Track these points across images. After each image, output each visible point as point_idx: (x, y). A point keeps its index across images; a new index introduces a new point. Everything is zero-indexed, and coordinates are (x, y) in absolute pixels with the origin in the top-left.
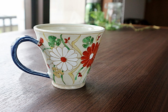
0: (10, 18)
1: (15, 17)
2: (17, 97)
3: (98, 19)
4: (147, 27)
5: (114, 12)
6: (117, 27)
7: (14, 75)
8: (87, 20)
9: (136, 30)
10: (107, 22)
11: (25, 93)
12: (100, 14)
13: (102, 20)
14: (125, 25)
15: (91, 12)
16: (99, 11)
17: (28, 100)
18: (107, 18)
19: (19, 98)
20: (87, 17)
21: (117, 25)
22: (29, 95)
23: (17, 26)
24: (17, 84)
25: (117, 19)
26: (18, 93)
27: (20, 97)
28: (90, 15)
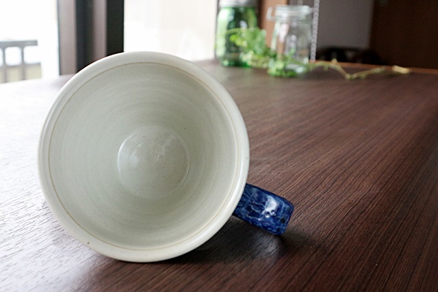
2: (39, 251)
3: (250, 47)
4: (378, 70)
5: (291, 31)
6: (300, 70)
7: (29, 194)
8: (221, 52)
9: (348, 76)
10: (274, 57)
11: (59, 240)
12: (254, 36)
13: (260, 51)
14: (320, 63)
15: (233, 30)
16: (252, 29)
17: (66, 258)
18: (273, 46)
19: (42, 253)
20: (222, 42)
21: (300, 64)
22: (68, 247)
23: (39, 65)
24: (38, 216)
25: (297, 48)
26: (39, 241)
27: (45, 252)
28: (228, 36)
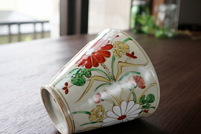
0: (42, 23)
1: (48, 22)
3: (147, 24)
5: (167, 16)
6: (170, 35)
8: (133, 26)
9: (194, 38)
10: (158, 28)
12: (149, 19)
13: (151, 25)
14: (180, 32)
15: (138, 16)
16: (148, 15)
18: (158, 23)
20: (133, 22)
23: (49, 32)
